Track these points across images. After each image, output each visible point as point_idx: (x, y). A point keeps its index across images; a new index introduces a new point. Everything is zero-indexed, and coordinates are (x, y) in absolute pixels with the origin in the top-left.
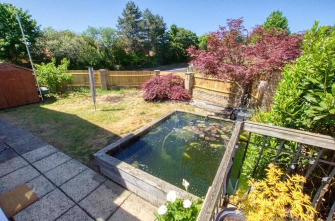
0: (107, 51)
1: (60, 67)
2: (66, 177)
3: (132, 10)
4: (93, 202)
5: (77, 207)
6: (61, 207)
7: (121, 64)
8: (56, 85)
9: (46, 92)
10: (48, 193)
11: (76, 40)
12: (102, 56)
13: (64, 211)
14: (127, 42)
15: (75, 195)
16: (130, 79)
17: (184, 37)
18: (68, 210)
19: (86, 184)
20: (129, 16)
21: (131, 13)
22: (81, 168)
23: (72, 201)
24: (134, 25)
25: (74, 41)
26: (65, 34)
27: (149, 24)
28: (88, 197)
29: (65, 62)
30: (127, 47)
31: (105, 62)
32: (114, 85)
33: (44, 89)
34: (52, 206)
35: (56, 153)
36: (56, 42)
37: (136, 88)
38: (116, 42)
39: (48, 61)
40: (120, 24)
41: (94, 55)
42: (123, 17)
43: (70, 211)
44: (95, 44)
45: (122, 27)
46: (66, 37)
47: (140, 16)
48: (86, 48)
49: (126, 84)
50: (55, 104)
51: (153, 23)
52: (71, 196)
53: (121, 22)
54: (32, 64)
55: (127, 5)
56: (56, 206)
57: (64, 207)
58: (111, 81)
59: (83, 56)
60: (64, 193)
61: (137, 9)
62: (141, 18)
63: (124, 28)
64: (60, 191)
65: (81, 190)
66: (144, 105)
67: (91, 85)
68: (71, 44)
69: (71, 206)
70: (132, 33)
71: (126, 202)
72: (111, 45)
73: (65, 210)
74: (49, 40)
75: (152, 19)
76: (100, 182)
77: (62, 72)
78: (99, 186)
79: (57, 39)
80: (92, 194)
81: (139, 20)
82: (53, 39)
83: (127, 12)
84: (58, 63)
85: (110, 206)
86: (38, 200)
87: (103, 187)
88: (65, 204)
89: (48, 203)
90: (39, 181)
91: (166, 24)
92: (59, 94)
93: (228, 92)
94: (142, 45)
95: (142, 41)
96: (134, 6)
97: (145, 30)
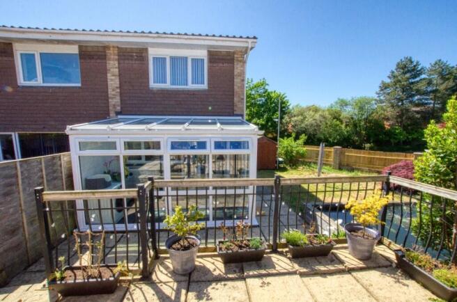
0: (355, 125)
1: (298, 142)
7: (373, 142)
8: (291, 157)
9: (281, 162)
11: (321, 115)
12: (347, 132)
14: (390, 112)
16: (371, 161)
20: (399, 78)
21: (405, 73)
24: (407, 88)
25: (317, 116)
26: (310, 110)
27: (439, 82)
29: (303, 137)
30: (388, 119)
31: (350, 139)
32: (348, 165)
33: (281, 159)
36: (300, 117)
38: (372, 113)
39: (289, 136)
40: (382, 90)
41: (337, 131)
42: (388, 81)
44: (341, 117)
45: (384, 93)
46: (311, 112)
47: (421, 74)
48: (329, 123)
49: (365, 167)
50: (285, 173)
51: (449, 79)
53: (384, 87)
54: (278, 138)
55: (398, 64)
58: (346, 160)
59: (324, 130)
61: (415, 66)
62: (423, 76)
63: (388, 94)
67: (319, 162)
68: (314, 120)
70: (401, 100)
72: (363, 117)
74: (295, 116)
75: (447, 74)
77: (298, 146)
79: (302, 115)
81: (418, 79)
82: (298, 115)
83: (396, 73)
84: (297, 138)
92: (290, 166)
94: (418, 116)
95: (418, 109)
96: (412, 62)
97: (426, 93)
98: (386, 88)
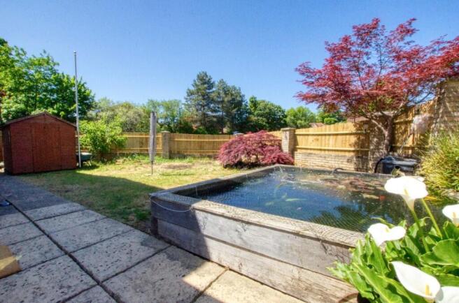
2: (89, 239)
3: (205, 81)
4: (138, 282)
5: (99, 289)
6: (61, 287)
10: (43, 262)
13: (67, 296)
14: (196, 115)
15: (99, 268)
17: (267, 111)
18: (76, 295)
19: (127, 251)
20: (200, 87)
21: (203, 84)
22: (121, 229)
23: (90, 279)
24: (206, 97)
26: (122, 106)
27: (224, 96)
28: (127, 273)
30: (195, 122)
32: (179, 153)
33: (85, 154)
34: (43, 284)
35: (82, 210)
37: (210, 157)
40: (188, 96)
42: (192, 89)
43: (81, 296)
45: (191, 99)
47: (213, 87)
49: (196, 152)
51: (228, 94)
52: (91, 269)
53: (190, 93)
54: (78, 120)
55: (198, 76)
56: (51, 285)
57: (69, 287)
58: (176, 146)
60: (78, 264)
61: (209, 79)
62: (214, 89)
63: (194, 100)
64: (71, 259)
65: (115, 259)
66: (224, 172)
69: (85, 287)
70: (202, 106)
71: (214, 285)
73: (71, 294)
74: (103, 111)
75: (227, 91)
76: (155, 248)
78: (153, 255)
79: (112, 110)
80: (136, 267)
81: (211, 91)
82: (107, 111)
83: (197, 83)
85: (177, 292)
86: (18, 272)
87: (162, 256)
88: (74, 282)
89: (36, 279)
90: (35, 244)
91: (244, 96)
93: (353, 149)
94: (215, 119)
95: (214, 114)
96: (207, 76)
97: (219, 102)
98: (191, 94)
